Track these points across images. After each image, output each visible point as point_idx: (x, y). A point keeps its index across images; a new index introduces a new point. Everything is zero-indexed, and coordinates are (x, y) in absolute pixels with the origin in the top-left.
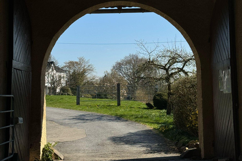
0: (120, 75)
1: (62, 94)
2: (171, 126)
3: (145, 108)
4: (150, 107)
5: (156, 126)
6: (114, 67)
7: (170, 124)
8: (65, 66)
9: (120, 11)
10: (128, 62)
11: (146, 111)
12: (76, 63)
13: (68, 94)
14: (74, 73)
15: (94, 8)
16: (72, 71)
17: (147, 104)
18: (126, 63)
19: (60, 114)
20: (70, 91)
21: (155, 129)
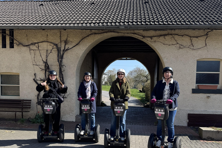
0: (131, 77)
1: (105, 85)
2: (144, 99)
3: (139, 92)
4: (141, 91)
5: (140, 98)
6: (129, 73)
7: (144, 98)
8: (107, 72)
9: (126, 59)
10: (135, 71)
11: (139, 93)
12: (112, 71)
13: (108, 85)
14: (111, 75)
15: (120, 58)
16: (110, 75)
17: (139, 90)
18: (134, 72)
19: (105, 93)
20: (109, 84)
21: (139, 99)
